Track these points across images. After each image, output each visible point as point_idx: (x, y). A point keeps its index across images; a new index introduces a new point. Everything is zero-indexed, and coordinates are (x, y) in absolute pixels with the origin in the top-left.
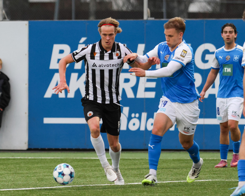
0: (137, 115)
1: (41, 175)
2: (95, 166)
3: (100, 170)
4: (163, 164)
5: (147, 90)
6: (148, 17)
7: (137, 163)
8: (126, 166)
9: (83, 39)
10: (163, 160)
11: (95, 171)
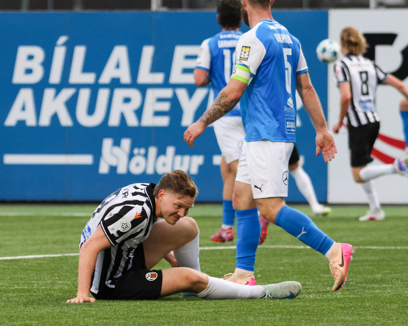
0: (142, 151)
5: (158, 114)
6: (158, 6)
9: (62, 40)
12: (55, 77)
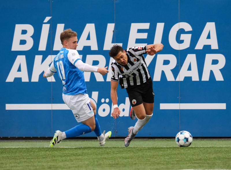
0: (107, 100)
1: (8, 166)
2: (65, 156)
3: (71, 160)
4: (138, 153)
7: (110, 152)
8: (99, 155)
9: (48, 19)
10: (137, 149)
11: (65, 161)
12: (43, 46)
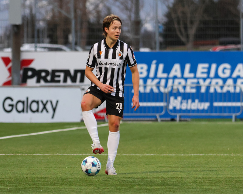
0: (186, 101)
12: (152, 75)
